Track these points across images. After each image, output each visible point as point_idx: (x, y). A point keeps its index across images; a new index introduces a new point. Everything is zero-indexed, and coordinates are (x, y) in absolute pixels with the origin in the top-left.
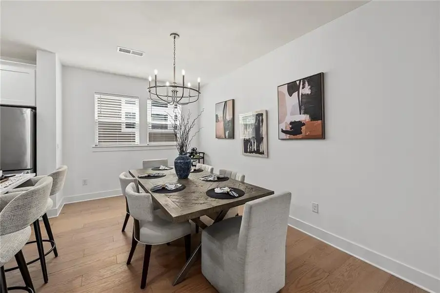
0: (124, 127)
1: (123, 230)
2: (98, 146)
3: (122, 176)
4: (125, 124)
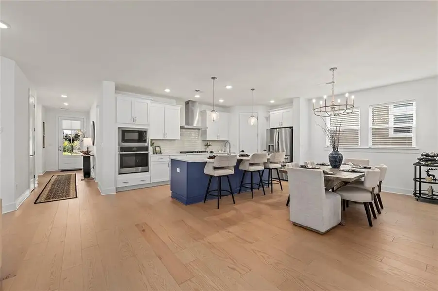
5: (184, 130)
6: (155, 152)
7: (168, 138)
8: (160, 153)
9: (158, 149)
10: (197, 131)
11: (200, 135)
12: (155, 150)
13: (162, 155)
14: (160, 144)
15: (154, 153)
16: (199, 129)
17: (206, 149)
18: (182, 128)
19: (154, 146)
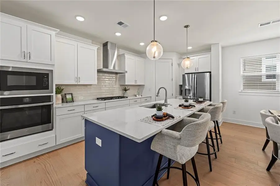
0: (265, 78)
1: (263, 149)
2: (243, 91)
3: (262, 112)
4: (265, 76)
5: (101, 74)
6: (64, 100)
7: (82, 83)
8: (73, 101)
9: (69, 97)
10: (114, 75)
11: (118, 80)
12: (64, 99)
13: (75, 104)
14: (72, 90)
15: (63, 102)
16: (116, 73)
17: (124, 94)
18: (99, 71)
19: (63, 93)
